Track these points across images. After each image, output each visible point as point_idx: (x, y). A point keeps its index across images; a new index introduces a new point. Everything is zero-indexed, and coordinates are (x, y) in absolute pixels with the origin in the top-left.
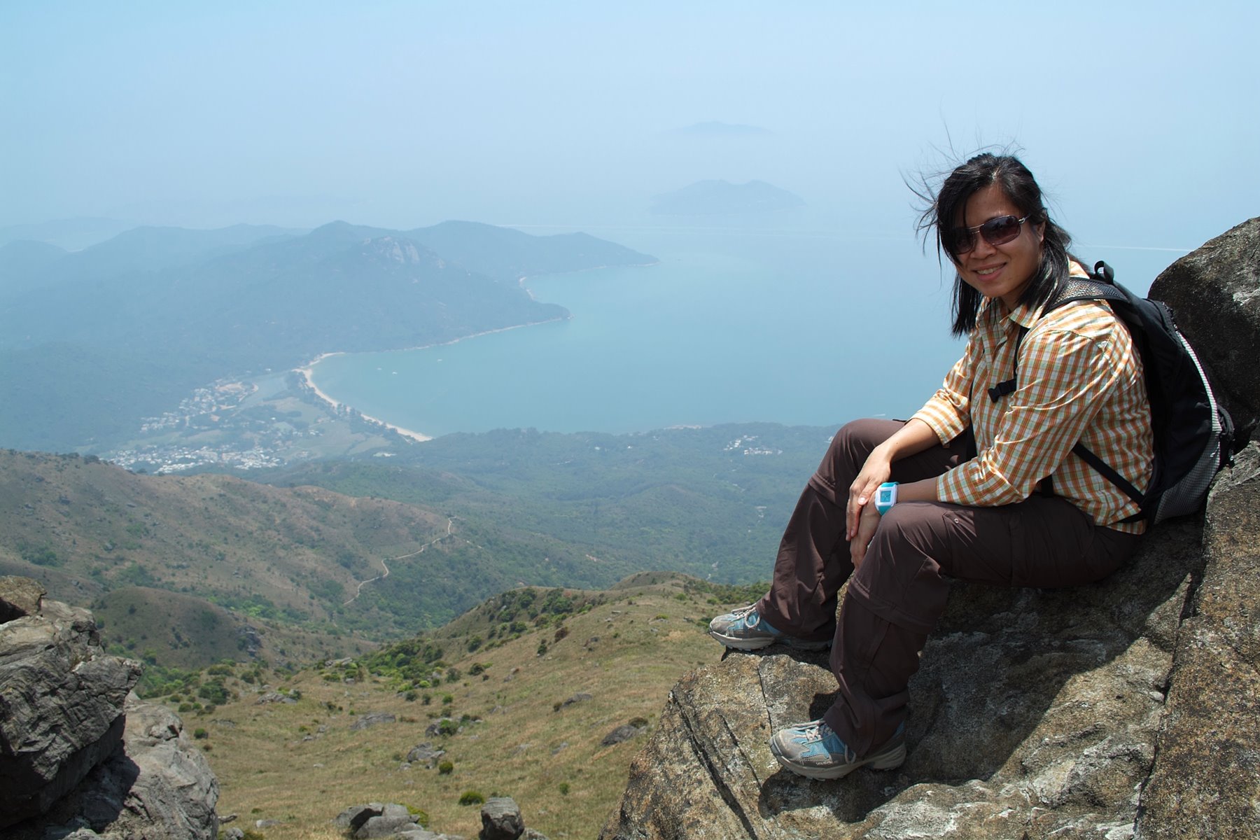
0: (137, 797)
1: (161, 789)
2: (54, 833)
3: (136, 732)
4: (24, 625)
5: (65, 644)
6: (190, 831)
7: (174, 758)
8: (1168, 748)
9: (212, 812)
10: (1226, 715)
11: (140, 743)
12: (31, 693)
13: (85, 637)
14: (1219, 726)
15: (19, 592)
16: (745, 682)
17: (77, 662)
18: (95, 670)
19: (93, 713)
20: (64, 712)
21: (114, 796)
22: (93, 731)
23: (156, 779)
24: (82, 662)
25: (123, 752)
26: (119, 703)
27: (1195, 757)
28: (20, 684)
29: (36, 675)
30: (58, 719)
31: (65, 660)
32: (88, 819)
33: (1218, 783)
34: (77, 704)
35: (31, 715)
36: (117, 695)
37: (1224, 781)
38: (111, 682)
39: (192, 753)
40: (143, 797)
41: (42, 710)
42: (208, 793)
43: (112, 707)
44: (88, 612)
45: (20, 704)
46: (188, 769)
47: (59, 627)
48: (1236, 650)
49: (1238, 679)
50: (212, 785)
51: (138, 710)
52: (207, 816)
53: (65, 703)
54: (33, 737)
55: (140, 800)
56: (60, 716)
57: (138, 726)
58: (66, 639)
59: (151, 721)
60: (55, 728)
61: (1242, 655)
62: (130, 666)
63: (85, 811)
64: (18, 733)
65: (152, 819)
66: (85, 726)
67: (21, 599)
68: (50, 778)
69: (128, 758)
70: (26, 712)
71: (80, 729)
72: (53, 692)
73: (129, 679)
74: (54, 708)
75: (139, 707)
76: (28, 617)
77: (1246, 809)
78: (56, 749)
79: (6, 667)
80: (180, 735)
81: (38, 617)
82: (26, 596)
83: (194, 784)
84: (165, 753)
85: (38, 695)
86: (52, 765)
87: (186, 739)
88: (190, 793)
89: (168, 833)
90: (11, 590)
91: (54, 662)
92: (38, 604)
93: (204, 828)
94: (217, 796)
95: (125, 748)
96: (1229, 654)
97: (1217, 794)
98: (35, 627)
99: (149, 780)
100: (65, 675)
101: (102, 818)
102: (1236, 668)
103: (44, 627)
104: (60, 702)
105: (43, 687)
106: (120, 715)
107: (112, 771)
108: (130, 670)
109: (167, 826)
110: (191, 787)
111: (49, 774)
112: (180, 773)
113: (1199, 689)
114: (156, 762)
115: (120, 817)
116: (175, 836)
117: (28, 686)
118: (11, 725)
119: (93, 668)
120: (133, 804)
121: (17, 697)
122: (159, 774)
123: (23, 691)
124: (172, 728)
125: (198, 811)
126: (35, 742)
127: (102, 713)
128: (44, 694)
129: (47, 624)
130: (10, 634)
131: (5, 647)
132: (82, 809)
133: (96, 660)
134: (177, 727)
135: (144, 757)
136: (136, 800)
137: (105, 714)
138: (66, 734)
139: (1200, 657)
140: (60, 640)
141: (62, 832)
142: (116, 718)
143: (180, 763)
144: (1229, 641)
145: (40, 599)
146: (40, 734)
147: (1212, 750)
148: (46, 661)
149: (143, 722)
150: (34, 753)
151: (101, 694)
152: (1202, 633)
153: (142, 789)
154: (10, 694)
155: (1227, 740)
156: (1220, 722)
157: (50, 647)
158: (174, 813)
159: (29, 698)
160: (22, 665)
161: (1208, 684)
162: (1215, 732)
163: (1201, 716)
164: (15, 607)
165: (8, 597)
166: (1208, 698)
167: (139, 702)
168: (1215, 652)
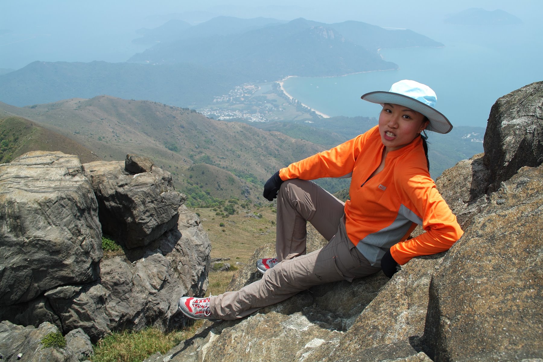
0: (180, 245)
1: (189, 244)
2: (149, 253)
3: (183, 221)
4: (145, 175)
6: (198, 261)
7: (195, 233)
9: (208, 256)
11: (184, 226)
12: (144, 201)
13: (166, 183)
15: (144, 162)
17: (162, 192)
18: (168, 196)
19: (166, 212)
20: (156, 210)
21: (172, 243)
22: (165, 218)
23: (187, 240)
24: (164, 192)
25: (177, 228)
26: (176, 210)
27: (363, 329)
28: (141, 197)
29: (147, 195)
30: (153, 212)
31: (158, 191)
32: (161, 250)
34: (161, 208)
35: (144, 209)
36: (175, 206)
38: (174, 201)
39: (203, 233)
41: (148, 208)
42: (206, 248)
43: (173, 211)
44: (169, 173)
45: (140, 204)
46: (200, 238)
47: (157, 178)
48: (406, 288)
49: (399, 302)
50: (208, 246)
52: (205, 257)
53: (156, 206)
54: (144, 217)
55: (181, 247)
57: (184, 219)
58: (159, 183)
59: (189, 218)
60: (152, 215)
61: (406, 292)
62: (182, 196)
64: (139, 215)
65: (184, 254)
66: (163, 216)
68: (148, 233)
69: (179, 231)
70: (142, 208)
71: (161, 217)
72: (152, 202)
73: (181, 201)
74: (152, 208)
75: (185, 212)
76: (147, 173)
78: (151, 223)
79: (136, 190)
80: (199, 225)
81: (150, 173)
82: (147, 164)
83: (202, 245)
84: (192, 231)
85: (147, 202)
86: (150, 228)
87: (201, 227)
88: (200, 248)
89: (190, 261)
90: (142, 161)
91: (154, 191)
92: (151, 168)
93: (203, 262)
94: (210, 251)
95: (178, 226)
96: (402, 290)
97: (360, 346)
98: (149, 177)
99: (185, 240)
100: (157, 196)
101: (166, 251)
102: (401, 297)
103: (152, 177)
104: (154, 206)
105: (149, 200)
106: (176, 214)
107: (172, 234)
108: (181, 198)
109: (189, 258)
110: (200, 245)
111: (148, 232)
112: (197, 239)
113: (383, 302)
114: (189, 234)
115: (173, 252)
116: (192, 262)
117: (143, 198)
118: (136, 212)
119: (168, 195)
120: (178, 248)
121: (139, 202)
122: (189, 239)
123: (142, 200)
124: (196, 222)
125: (202, 255)
126: (144, 219)
127: (169, 212)
128: (149, 202)
130: (139, 178)
131: (137, 183)
132: (160, 246)
133: (169, 192)
134: (198, 222)
135: (185, 231)
136: (179, 247)
137: (170, 213)
138: (155, 218)
140: (157, 183)
141: (151, 253)
142: (174, 215)
143: (197, 236)
144: (405, 284)
145: (152, 166)
146: (146, 217)
148: (151, 190)
149: (186, 218)
150: (144, 223)
151: (170, 205)
153: (182, 243)
154: (137, 200)
157: (153, 185)
158: (193, 254)
159: (144, 203)
160: (142, 190)
161: (387, 300)
162: (375, 321)
163: (375, 313)
164: (142, 168)
165: (140, 164)
166: (383, 306)
167: (186, 210)
168: (398, 288)
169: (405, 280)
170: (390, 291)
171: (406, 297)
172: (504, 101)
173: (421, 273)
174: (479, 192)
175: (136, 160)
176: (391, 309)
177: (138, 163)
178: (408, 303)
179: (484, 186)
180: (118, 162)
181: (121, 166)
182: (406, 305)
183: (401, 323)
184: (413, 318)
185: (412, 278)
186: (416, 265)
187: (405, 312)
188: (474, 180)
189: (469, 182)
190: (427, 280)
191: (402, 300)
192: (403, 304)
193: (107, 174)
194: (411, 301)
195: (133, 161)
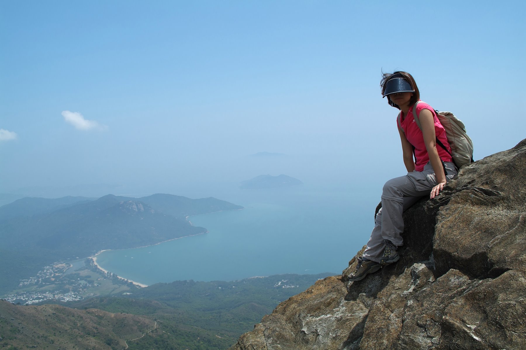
8: (366, 331)
10: (380, 321)
14: (378, 324)
16: (259, 335)
33: (376, 338)
37: (378, 337)
48: (384, 305)
77: (382, 343)
96: (383, 306)
97: (376, 341)
102: (384, 309)
113: (375, 316)
139: (376, 308)
144: (383, 303)
147: (376, 330)
152: (377, 302)
155: (380, 327)
156: (378, 323)
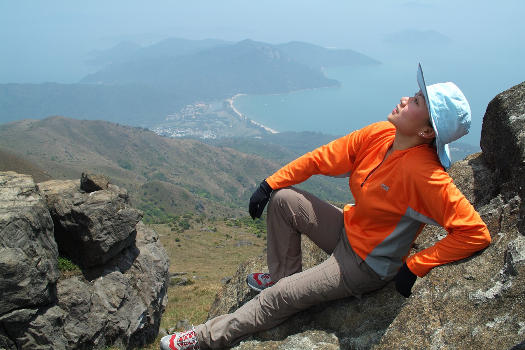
0: (138, 262)
1: (147, 261)
2: (107, 271)
3: (141, 238)
4: (101, 193)
5: (115, 202)
6: (157, 278)
7: (153, 249)
9: (167, 271)
10: (412, 335)
11: (142, 242)
12: (101, 219)
13: (123, 200)
14: (408, 340)
15: (100, 180)
17: (119, 209)
18: (125, 213)
19: (124, 229)
20: (113, 227)
21: (130, 261)
22: (123, 236)
23: (146, 256)
24: (121, 209)
25: (135, 245)
26: (134, 226)
28: (97, 215)
29: (104, 212)
31: (115, 208)
32: (120, 268)
34: (118, 225)
35: (101, 227)
36: (133, 223)
38: (131, 218)
39: (161, 248)
40: (140, 263)
41: (105, 226)
42: (165, 264)
43: (131, 228)
44: (126, 190)
45: (97, 222)
46: (158, 254)
47: (114, 195)
48: (434, 302)
49: (428, 318)
50: (167, 261)
51: (143, 230)
52: (164, 273)
53: (113, 224)
54: (101, 235)
55: (139, 263)
56: (111, 229)
57: (142, 236)
58: (116, 200)
59: (147, 234)
60: (109, 233)
61: (435, 306)
62: (139, 213)
63: (119, 265)
64: (96, 233)
65: (143, 271)
66: (120, 234)
67: (101, 183)
68: (106, 251)
69: (137, 247)
70: (99, 226)
71: (118, 234)
72: (109, 220)
73: (138, 218)
74: (109, 226)
75: (143, 228)
76: (103, 190)
78: (109, 241)
79: (93, 208)
80: (157, 241)
81: (106, 191)
82: (103, 182)
83: (160, 260)
84: (150, 247)
85: (104, 220)
86: (107, 246)
87: (159, 243)
88: (158, 264)
89: (149, 277)
90: (97, 179)
91: (111, 208)
92: (107, 185)
93: (162, 277)
94: (169, 266)
95: (136, 243)
96: (430, 304)
98: (105, 194)
99: (143, 257)
100: (114, 213)
101: (125, 268)
102: (430, 312)
103: (108, 195)
104: (112, 224)
105: (106, 217)
106: (134, 231)
107: (130, 251)
108: (139, 214)
109: (148, 275)
110: (159, 261)
112: (155, 255)
114: (147, 250)
115: (131, 269)
116: (151, 279)
117: (100, 216)
118: (93, 230)
120: (137, 265)
121: (96, 220)
122: (147, 255)
123: (98, 218)
124: (154, 238)
125: (161, 271)
126: (101, 237)
127: (127, 229)
128: (106, 220)
129: (109, 194)
130: (96, 196)
131: (93, 201)
132: (118, 264)
133: (127, 209)
134: (156, 238)
135: (143, 248)
136: (138, 263)
137: (128, 230)
138: (113, 236)
139: (417, 302)
140: (114, 200)
141: (109, 272)
142: (132, 232)
143: (156, 252)
144: (432, 297)
146: (104, 235)
148: (107, 208)
149: (144, 234)
150: (101, 241)
151: (127, 222)
152: (423, 291)
153: (140, 259)
154: (94, 218)
155: (408, 347)
156: (409, 337)
157: (110, 202)
158: (151, 270)
159: (100, 221)
160: (99, 208)
161: (413, 317)
162: (405, 342)
163: (403, 332)
164: (98, 186)
165: (96, 182)
166: (410, 324)
167: (144, 227)
168: (424, 302)
169: (430, 292)
170: (416, 306)
171: (436, 311)
172: (504, 97)
173: (449, 284)
174: (484, 193)
175: (91, 178)
176: (420, 326)
177: (94, 181)
178: (440, 319)
179: (488, 186)
180: (73, 180)
181: (76, 185)
182: (438, 321)
183: (437, 343)
184: (451, 336)
185: (439, 290)
186: (441, 275)
187: (439, 330)
188: (476, 181)
189: (471, 182)
190: (459, 291)
191: (432, 315)
192: (434, 321)
193: (62, 193)
194: (443, 316)
195: (88, 179)
